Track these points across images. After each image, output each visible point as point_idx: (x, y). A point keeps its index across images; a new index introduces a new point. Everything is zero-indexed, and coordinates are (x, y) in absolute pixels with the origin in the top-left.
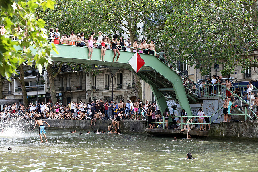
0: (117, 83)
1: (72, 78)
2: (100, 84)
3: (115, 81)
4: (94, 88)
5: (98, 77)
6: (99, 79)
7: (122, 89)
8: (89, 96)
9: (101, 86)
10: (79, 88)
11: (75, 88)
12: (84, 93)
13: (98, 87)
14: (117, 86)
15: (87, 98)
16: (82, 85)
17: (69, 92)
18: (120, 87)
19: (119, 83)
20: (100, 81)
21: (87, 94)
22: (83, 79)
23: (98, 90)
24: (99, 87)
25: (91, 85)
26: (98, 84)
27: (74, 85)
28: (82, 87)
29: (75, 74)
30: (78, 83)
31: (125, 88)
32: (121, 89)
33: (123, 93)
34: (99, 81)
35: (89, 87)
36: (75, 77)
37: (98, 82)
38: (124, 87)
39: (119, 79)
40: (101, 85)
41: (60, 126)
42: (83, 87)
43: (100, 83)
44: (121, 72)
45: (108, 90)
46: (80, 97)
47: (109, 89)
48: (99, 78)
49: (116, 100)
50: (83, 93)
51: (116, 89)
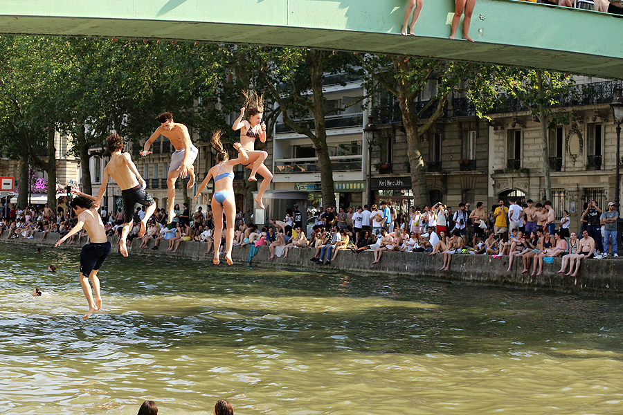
0: (588, 153)
1: (447, 137)
2: (532, 154)
3: (581, 147)
4: (514, 164)
5: (526, 135)
6: (531, 141)
7: (602, 168)
8: (499, 187)
9: (538, 159)
10: (467, 165)
11: (457, 164)
12: (483, 178)
13: (526, 162)
14: (586, 161)
15: (491, 193)
16: (478, 157)
17: (437, 174)
18: (595, 162)
19: (592, 151)
20: (534, 144)
21: (491, 182)
22: (481, 140)
23: (527, 171)
24: (531, 163)
25: (546, 154)
26: (525, 154)
27: (454, 155)
28: (477, 162)
29: (456, 125)
30: (464, 151)
31: (611, 168)
32: (599, 169)
33: (604, 180)
34: (529, 145)
35: (497, 161)
36: (456, 135)
37: (526, 148)
38: (608, 164)
39: (592, 141)
40: (535, 157)
41: (467, 274)
42: (481, 161)
43: (534, 151)
44: (598, 120)
45: (559, 170)
46: (469, 190)
47: (562, 169)
48: (531, 138)
49: (582, 199)
50: (479, 179)
51: (584, 169)
